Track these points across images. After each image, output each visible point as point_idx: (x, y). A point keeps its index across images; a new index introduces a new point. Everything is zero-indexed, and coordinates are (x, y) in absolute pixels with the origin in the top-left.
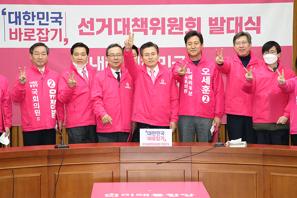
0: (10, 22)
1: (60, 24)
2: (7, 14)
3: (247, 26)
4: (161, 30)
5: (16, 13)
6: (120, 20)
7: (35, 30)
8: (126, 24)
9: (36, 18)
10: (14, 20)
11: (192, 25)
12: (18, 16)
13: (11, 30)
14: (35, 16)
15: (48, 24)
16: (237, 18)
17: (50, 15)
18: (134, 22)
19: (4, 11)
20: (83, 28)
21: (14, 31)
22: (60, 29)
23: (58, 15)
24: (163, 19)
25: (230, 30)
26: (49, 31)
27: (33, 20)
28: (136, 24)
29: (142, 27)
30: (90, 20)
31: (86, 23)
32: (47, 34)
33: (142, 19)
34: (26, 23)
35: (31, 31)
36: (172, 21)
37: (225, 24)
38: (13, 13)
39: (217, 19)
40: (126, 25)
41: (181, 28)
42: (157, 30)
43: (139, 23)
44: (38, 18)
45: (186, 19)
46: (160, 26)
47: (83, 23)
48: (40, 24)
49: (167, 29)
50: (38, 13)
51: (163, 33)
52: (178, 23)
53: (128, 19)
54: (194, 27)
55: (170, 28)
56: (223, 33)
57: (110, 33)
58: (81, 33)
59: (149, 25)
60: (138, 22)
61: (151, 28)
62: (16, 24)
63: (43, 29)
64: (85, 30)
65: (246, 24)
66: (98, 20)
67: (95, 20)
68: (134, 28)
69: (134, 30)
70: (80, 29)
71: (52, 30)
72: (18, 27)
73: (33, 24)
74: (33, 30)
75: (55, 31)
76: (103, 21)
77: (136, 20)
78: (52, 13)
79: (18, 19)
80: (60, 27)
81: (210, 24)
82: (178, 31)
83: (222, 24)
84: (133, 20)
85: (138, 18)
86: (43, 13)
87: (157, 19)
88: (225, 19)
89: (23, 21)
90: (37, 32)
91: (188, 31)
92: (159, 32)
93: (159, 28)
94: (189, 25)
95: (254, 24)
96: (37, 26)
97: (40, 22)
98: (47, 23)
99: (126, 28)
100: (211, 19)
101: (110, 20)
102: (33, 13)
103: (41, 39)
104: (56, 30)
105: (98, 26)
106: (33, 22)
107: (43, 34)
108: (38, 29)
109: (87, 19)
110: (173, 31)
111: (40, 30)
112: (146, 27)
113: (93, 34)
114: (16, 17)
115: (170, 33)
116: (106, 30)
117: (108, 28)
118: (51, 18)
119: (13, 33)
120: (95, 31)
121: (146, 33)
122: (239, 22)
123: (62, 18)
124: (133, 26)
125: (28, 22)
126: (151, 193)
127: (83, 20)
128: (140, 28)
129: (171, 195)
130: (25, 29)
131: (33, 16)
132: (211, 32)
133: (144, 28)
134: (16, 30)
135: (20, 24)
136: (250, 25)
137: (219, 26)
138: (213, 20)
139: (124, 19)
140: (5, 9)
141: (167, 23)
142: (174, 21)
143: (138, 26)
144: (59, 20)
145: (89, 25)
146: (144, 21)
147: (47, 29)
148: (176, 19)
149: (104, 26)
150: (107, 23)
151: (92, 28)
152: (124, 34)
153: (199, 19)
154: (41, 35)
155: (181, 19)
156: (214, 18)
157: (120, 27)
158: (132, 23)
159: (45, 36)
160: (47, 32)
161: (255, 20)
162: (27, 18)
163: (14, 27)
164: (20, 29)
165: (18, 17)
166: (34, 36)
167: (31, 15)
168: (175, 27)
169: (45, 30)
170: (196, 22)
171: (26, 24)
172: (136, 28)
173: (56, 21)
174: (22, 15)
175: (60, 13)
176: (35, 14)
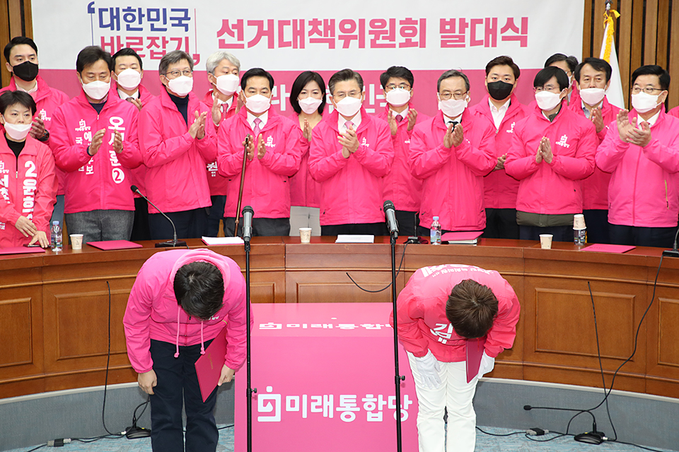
0: (102, 26)
1: (187, 30)
2: (97, 11)
3: (504, 34)
4: (357, 41)
5: (112, 9)
6: (287, 23)
7: (145, 40)
8: (298, 29)
9: (145, 19)
10: (109, 23)
11: (411, 32)
12: (115, 14)
13: (103, 38)
14: (144, 16)
15: (165, 30)
16: (488, 20)
17: (170, 14)
18: (311, 27)
19: (92, 6)
20: (226, 36)
21: (110, 42)
22: (187, 39)
23: (182, 14)
24: (362, 22)
25: (476, 40)
26: (167, 42)
27: (140, 23)
28: (315, 30)
29: (326, 35)
30: (236, 23)
31: (231, 27)
32: (164, 47)
33: (326, 21)
34: (128, 26)
35: (138, 41)
36: (376, 24)
37: (468, 30)
38: (106, 10)
39: (453, 21)
40: (298, 33)
41: (392, 38)
42: (351, 41)
43: (321, 28)
44: (149, 19)
45: (401, 22)
46: (356, 33)
47: (225, 28)
48: (153, 29)
49: (369, 38)
50: (149, 11)
51: (362, 45)
52: (387, 28)
53: (302, 22)
54: (414, 34)
55: (373, 37)
56: (464, 46)
57: (271, 45)
58: (222, 44)
59: (338, 32)
60: (319, 27)
61: (340, 38)
62: (112, 29)
63: (158, 38)
64: (229, 39)
65: (503, 30)
66: (251, 23)
67: (245, 23)
68: (311, 37)
69: (312, 41)
70: (220, 38)
71: (172, 39)
72: (115, 33)
73: (141, 29)
74: (141, 39)
75: (177, 42)
76: (259, 24)
77: (315, 23)
78: (173, 10)
79: (115, 20)
80: (187, 34)
81: (442, 30)
82: (387, 42)
83: (462, 31)
84: (310, 23)
85: (319, 20)
86: (157, 11)
87: (352, 22)
88: (468, 21)
89: (123, 24)
90: (147, 42)
91: (404, 41)
92: (354, 43)
93: (355, 37)
94: (406, 32)
95: (516, 30)
96: (146, 33)
97: (152, 25)
98: (164, 27)
99: (299, 37)
100: (443, 22)
101: (271, 22)
102: (140, 9)
103: (155, 56)
104: (180, 40)
105: (250, 33)
106: (140, 26)
107: (158, 47)
108: (148, 38)
109: (233, 21)
110: (378, 42)
111: (153, 39)
112: (333, 34)
113: (242, 46)
114: (112, 17)
115: (374, 45)
116: (265, 39)
117: (267, 37)
118: (171, 19)
119: (108, 44)
120: (245, 42)
121: (332, 46)
122: (491, 28)
123: (189, 19)
124: (310, 33)
125: (132, 25)
126: (336, 324)
127: (225, 22)
128: (323, 37)
129: (369, 326)
130: (127, 38)
131: (141, 16)
132: (444, 44)
133: (329, 37)
134: (112, 38)
135: (118, 29)
136: (510, 33)
137: (457, 33)
138: (448, 23)
139: (295, 21)
140: (93, 3)
141: (368, 28)
142: (380, 24)
143: (320, 33)
144: (184, 22)
145: (235, 31)
146: (330, 26)
147: (164, 38)
148: (384, 22)
149: (261, 33)
150: (266, 28)
151: (241, 37)
152: (295, 47)
153: (423, 22)
154: (153, 48)
155: (393, 21)
156: (448, 20)
157: (288, 36)
158: (308, 28)
159: (161, 50)
160: (165, 42)
161: (518, 24)
162: (129, 18)
163: (108, 34)
164: (119, 38)
165: (115, 17)
166: (141, 49)
167: (136, 14)
168: (381, 35)
169: (161, 39)
170: (418, 27)
171: (128, 28)
172: (315, 36)
173: (180, 25)
174: (122, 14)
175: (186, 11)
176: (144, 12)
